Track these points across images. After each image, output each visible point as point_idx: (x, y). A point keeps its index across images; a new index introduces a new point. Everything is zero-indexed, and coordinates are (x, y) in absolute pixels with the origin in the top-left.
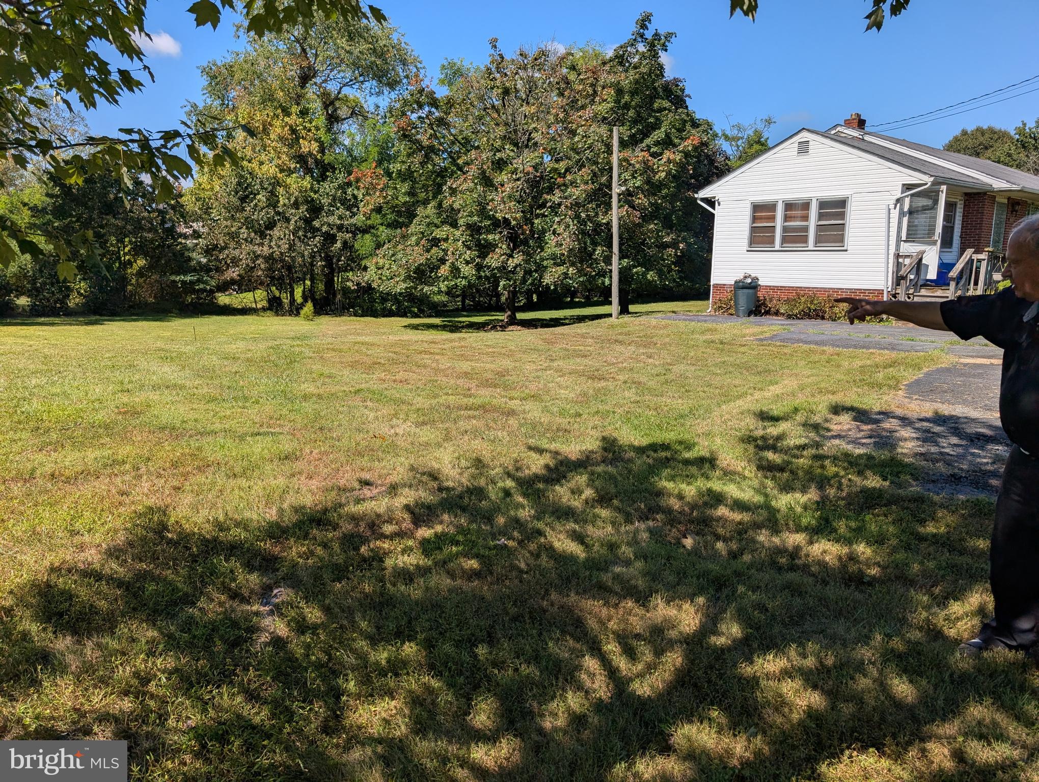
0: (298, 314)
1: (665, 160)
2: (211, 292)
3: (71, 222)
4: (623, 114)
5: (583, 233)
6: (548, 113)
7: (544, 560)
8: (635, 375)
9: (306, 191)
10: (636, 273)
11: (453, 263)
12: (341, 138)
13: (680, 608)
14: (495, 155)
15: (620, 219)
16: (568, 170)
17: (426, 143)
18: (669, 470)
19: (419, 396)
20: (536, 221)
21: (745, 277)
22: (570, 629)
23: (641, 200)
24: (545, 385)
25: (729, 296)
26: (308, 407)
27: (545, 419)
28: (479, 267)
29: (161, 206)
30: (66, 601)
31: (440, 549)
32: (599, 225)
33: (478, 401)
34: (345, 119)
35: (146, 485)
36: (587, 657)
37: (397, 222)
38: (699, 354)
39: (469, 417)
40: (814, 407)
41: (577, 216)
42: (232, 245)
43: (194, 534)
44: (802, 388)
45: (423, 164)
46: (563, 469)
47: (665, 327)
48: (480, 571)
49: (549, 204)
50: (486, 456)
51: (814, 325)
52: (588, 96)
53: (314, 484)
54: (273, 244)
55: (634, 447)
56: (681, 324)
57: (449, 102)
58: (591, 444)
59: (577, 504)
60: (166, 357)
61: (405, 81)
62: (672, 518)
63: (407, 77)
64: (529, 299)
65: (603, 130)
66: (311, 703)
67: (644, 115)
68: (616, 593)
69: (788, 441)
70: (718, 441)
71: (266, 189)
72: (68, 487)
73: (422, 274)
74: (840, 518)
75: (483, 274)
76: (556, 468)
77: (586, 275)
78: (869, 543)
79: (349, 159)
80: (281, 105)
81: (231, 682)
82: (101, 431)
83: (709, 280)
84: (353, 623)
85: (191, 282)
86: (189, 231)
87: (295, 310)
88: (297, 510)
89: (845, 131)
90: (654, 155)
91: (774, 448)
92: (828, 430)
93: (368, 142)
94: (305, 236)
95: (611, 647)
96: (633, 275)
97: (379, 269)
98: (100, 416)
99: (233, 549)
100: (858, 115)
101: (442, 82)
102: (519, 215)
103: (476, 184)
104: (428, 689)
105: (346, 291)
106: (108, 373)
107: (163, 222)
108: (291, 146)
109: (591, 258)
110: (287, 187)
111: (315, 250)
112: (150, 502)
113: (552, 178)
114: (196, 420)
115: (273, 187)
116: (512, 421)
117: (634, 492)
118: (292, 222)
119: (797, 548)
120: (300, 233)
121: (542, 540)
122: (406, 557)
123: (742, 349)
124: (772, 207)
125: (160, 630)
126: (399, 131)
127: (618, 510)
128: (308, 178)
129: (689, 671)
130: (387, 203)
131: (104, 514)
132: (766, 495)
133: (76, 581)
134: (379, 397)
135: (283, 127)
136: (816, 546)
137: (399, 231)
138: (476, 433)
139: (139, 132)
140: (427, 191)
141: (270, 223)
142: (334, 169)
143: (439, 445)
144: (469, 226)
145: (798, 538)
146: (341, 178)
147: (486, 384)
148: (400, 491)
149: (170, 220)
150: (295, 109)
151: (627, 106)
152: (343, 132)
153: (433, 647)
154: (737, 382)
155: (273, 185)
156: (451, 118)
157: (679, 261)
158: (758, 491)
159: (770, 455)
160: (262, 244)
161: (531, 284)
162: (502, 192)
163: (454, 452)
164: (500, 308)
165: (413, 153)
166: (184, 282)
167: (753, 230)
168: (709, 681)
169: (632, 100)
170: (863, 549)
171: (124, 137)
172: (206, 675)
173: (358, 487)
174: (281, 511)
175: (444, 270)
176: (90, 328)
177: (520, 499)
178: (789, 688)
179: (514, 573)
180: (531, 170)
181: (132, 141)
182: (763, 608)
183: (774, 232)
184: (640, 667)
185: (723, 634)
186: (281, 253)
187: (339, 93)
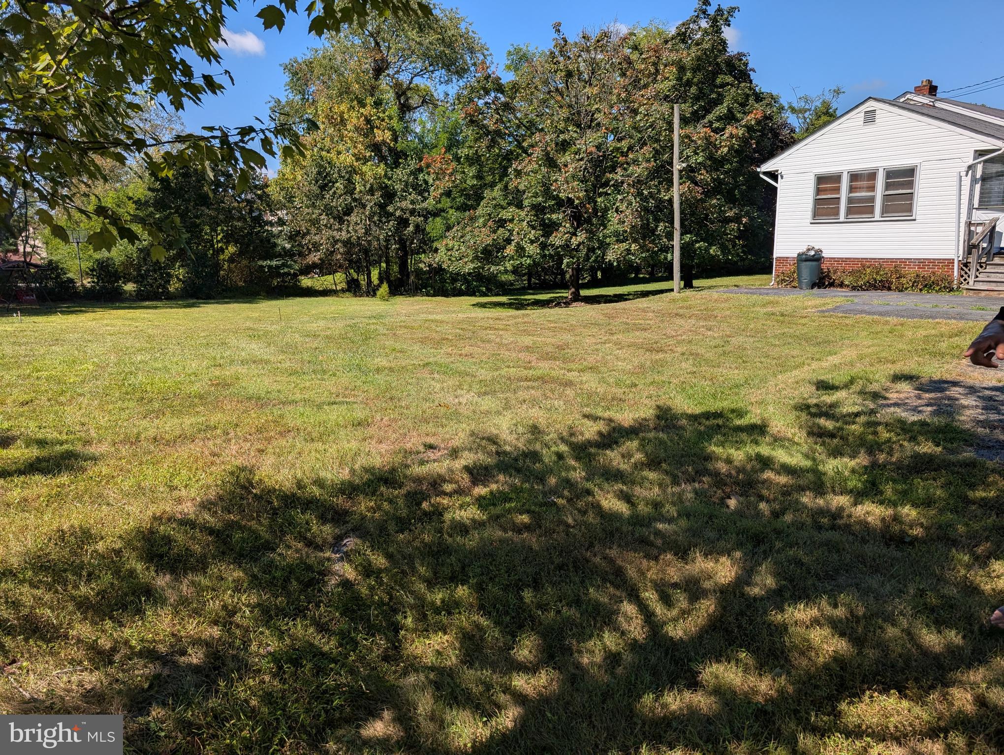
0: (374, 295)
1: (727, 135)
2: (295, 275)
3: (171, 213)
4: (685, 91)
5: (646, 210)
6: (611, 93)
7: (591, 518)
8: (693, 347)
9: (380, 178)
10: (699, 248)
11: (518, 243)
12: (412, 126)
13: (717, 561)
14: (558, 136)
15: (681, 195)
16: (630, 148)
17: (492, 127)
18: (719, 436)
19: (482, 368)
20: (599, 200)
21: (809, 250)
22: (611, 577)
23: (703, 176)
24: (603, 357)
25: (793, 268)
26: (381, 379)
27: (601, 390)
28: (543, 246)
29: (249, 197)
30: (166, 544)
31: (494, 505)
32: (661, 201)
33: (539, 373)
34: (416, 108)
35: (234, 448)
36: (625, 603)
37: (466, 205)
38: (759, 326)
39: (528, 387)
40: (871, 376)
41: (640, 194)
42: (313, 230)
43: (275, 490)
44: (861, 358)
45: (489, 148)
46: (616, 435)
47: (727, 300)
48: (530, 524)
49: (612, 183)
50: (542, 423)
51: (880, 296)
52: (649, 76)
53: (383, 447)
54: (350, 229)
55: (687, 414)
56: (743, 297)
57: (514, 87)
58: (646, 412)
59: (624, 467)
60: (253, 335)
61: (472, 69)
62: (719, 480)
63: (474, 64)
64: (594, 276)
65: (665, 108)
66: (373, 635)
67: (707, 91)
68: (657, 547)
69: (841, 409)
70: (771, 409)
71: (343, 177)
72: (168, 450)
73: (489, 254)
74: (887, 480)
75: (547, 253)
76: (609, 434)
77: (648, 251)
78: (915, 505)
79: (420, 146)
80: (356, 98)
81: (305, 616)
82: (196, 400)
83: (772, 254)
84: (413, 570)
85: (277, 267)
86: (274, 219)
87: (372, 292)
88: (366, 470)
89: (915, 99)
90: (716, 131)
91: (827, 415)
92: (886, 398)
93: (438, 129)
94: (380, 221)
95: (650, 596)
96: (696, 250)
97: (448, 250)
98: (196, 388)
99: (309, 504)
100: (930, 82)
101: (508, 68)
102: (582, 194)
103: (540, 166)
104: (478, 626)
105: (419, 272)
106: (203, 350)
107: (251, 211)
108: (366, 136)
109: (653, 234)
110: (362, 174)
111: (390, 234)
112: (239, 462)
113: (615, 157)
114: (279, 391)
115: (351, 176)
116: (569, 392)
117: (682, 456)
118: (368, 208)
119: (841, 509)
120: (376, 218)
121: (590, 499)
122: (463, 512)
123: (803, 321)
124: (835, 178)
125: (244, 570)
126: (466, 118)
127: (667, 473)
128: (382, 166)
129: (722, 617)
130: (456, 187)
131: (199, 473)
132: (814, 460)
133: (174, 529)
134: (446, 370)
135: (358, 118)
136: (859, 507)
137: (467, 213)
138: (534, 402)
139: (220, 129)
140: (493, 174)
141: (348, 209)
142: (406, 156)
143: (498, 413)
144: (534, 207)
145: (842, 500)
146: (413, 164)
147: (547, 357)
148: (460, 454)
149: (257, 209)
150: (369, 100)
151: (689, 83)
152: (415, 120)
153: (483, 589)
154: (795, 353)
155: (350, 173)
156: (516, 103)
157: (742, 235)
158: (807, 456)
159: (822, 421)
160: (340, 230)
161: (594, 261)
162: (566, 173)
163: (512, 419)
164: (564, 286)
165: (480, 138)
166: (270, 267)
167: (817, 202)
168: (740, 627)
169: (694, 77)
170: (908, 512)
171: (207, 134)
172: (284, 609)
173: (423, 450)
174: (353, 471)
175: (510, 250)
176: (188, 310)
177: (573, 463)
178: (817, 635)
179: (561, 528)
180: (594, 149)
181: (214, 137)
182: (799, 563)
183: (838, 203)
184: (675, 612)
185: (757, 584)
186: (358, 238)
187: (410, 83)
